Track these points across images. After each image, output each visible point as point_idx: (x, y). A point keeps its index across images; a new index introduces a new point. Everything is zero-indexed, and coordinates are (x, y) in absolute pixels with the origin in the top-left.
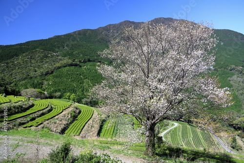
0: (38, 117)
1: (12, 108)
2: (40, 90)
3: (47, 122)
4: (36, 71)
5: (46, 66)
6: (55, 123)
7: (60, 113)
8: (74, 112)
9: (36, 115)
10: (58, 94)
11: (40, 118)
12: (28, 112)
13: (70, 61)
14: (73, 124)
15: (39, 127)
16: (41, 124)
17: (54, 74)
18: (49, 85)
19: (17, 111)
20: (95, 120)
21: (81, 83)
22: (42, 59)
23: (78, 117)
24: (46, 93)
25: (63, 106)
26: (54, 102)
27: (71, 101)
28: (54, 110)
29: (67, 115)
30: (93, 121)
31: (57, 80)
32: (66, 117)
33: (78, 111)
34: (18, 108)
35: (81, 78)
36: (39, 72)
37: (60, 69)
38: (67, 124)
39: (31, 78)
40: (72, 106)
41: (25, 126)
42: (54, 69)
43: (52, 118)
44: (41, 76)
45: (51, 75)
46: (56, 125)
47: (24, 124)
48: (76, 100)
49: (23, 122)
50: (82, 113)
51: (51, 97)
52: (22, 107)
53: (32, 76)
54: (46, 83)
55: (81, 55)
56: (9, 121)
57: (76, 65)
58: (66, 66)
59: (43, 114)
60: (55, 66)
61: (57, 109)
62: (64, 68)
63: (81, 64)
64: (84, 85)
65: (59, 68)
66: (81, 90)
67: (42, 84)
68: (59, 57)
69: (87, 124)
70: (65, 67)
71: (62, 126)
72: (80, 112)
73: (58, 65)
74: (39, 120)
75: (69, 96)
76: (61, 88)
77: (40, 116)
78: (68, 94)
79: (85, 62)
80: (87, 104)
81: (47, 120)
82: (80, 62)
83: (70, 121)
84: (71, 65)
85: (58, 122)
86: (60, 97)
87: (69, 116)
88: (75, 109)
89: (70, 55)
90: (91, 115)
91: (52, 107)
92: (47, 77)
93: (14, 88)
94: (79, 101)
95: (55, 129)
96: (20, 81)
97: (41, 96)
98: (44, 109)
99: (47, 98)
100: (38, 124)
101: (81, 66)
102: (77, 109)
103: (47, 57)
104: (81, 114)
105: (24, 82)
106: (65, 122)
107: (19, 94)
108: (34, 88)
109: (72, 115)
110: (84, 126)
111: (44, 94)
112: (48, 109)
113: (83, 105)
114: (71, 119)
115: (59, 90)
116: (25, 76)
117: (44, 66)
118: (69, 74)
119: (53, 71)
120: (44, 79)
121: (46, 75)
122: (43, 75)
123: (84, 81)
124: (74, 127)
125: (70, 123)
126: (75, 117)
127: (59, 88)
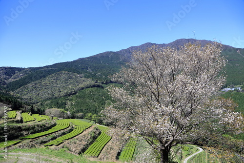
0: (59, 136)
1: (36, 126)
2: (62, 110)
3: (67, 141)
4: (60, 92)
5: (70, 86)
6: (75, 143)
7: (80, 133)
8: (94, 133)
9: (57, 134)
10: (80, 114)
11: (61, 137)
12: (50, 131)
13: (93, 83)
14: (92, 145)
15: (60, 146)
16: (62, 143)
17: (77, 94)
18: (72, 105)
19: (40, 129)
20: (115, 142)
21: (102, 104)
22: (67, 80)
23: (98, 138)
24: (68, 113)
25: (84, 126)
26: (76, 121)
27: (92, 122)
28: (74, 130)
29: (87, 135)
30: (113, 143)
31: (79, 100)
32: (86, 137)
33: (98, 132)
34: (41, 127)
35: (103, 99)
36: (63, 93)
37: (83, 90)
38: (87, 145)
39: (56, 98)
40: (93, 127)
41: (46, 144)
42: (78, 90)
43: (72, 138)
45: (74, 96)
46: (76, 145)
47: (45, 142)
48: (97, 121)
49: (45, 140)
50: (102, 134)
51: (73, 117)
52: (45, 126)
53: (57, 96)
54: (69, 103)
55: (104, 77)
56: (32, 139)
57: (98, 86)
58: (89, 87)
59: (64, 134)
60: (78, 87)
61: (77, 129)
62: (87, 89)
63: (103, 85)
65: (82, 89)
67: (66, 105)
68: (83, 79)
69: (106, 146)
70: (87, 88)
71: (82, 147)
72: (100, 133)
73: (81, 86)
74: (60, 139)
75: (91, 117)
76: (83, 108)
77: (61, 136)
78: (90, 114)
79: (107, 83)
80: (108, 125)
81: (68, 140)
82: (102, 83)
83: (89, 142)
84: (94, 86)
85: (78, 142)
86: (81, 118)
87: (89, 137)
88: (95, 130)
89: (94, 77)
91: (73, 127)
92: (70, 98)
93: (40, 107)
94: (100, 122)
95: (74, 149)
96: (46, 100)
97: (62, 116)
98: (66, 128)
99: (69, 118)
100: (59, 143)
101: (103, 88)
102: (97, 129)
103: (71, 78)
104: (101, 135)
105: (49, 101)
106: (84, 143)
107: (43, 113)
108: (58, 108)
109: (92, 136)
110: (103, 148)
111: (67, 114)
112: (69, 128)
113: (104, 126)
114: (91, 140)
115: (82, 111)
116: (50, 96)
117: (68, 87)
118: (91, 95)
119: (76, 92)
120: (67, 100)
121: (70, 95)
122: (66, 95)
123: (106, 102)
124: (93, 148)
125: (90, 144)
126: (95, 138)
127: (81, 108)
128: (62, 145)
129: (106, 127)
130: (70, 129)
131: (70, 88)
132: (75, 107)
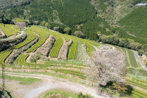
0: (32, 45)
3: (38, 49)
4: (17, 1)
7: (44, 42)
8: (52, 41)
10: (37, 22)
11: (34, 46)
15: (35, 52)
16: (36, 50)
17: (31, 4)
18: (28, 13)
20: (65, 46)
21: (51, 13)
23: (55, 44)
25: (45, 36)
27: (46, 28)
28: (39, 39)
29: (48, 43)
31: (33, 9)
32: (48, 45)
34: (20, 39)
36: (19, 3)
39: (15, 7)
40: (50, 36)
41: (27, 52)
43: (40, 46)
44: (21, 5)
45: (29, 5)
46: (44, 51)
48: (49, 27)
49: (25, 49)
51: (32, 24)
53: (15, 5)
54: (25, 11)
59: (35, 43)
61: (41, 38)
64: (53, 14)
67: (23, 12)
75: (44, 24)
81: (38, 47)
83: (50, 47)
85: (44, 49)
87: (50, 44)
88: (52, 39)
90: (62, 42)
91: (38, 37)
92: (26, 7)
93: (3, 14)
95: (44, 54)
96: (6, 8)
98: (35, 39)
99: (29, 25)
100: (34, 50)
104: (56, 42)
105: (10, 9)
106: (48, 49)
110: (59, 51)
116: (10, 5)
119: (30, 2)
120: (24, 8)
121: (25, 4)
122: (23, 5)
123: (53, 11)
124: (53, 51)
125: (51, 49)
126: (53, 44)
128: (37, 52)
129: (56, 32)
130: (37, 39)
132: (31, 14)
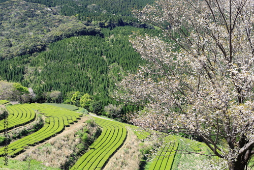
0: (14, 138)
2: (18, 84)
3: (32, 149)
4: (11, 46)
5: (31, 34)
6: (49, 152)
7: (59, 133)
8: (87, 132)
9: (11, 135)
10: (55, 93)
11: (19, 140)
13: (81, 25)
14: (84, 156)
15: (18, 157)
16: (22, 151)
17: (48, 50)
18: (36, 73)
20: (131, 151)
21: (102, 72)
22: (23, 19)
23: (95, 143)
24: (30, 90)
25: (65, 119)
26: (47, 108)
27: (82, 109)
28: (46, 126)
29: (72, 137)
30: (127, 153)
31: (53, 64)
32: (70, 141)
33: (94, 131)
35: (103, 61)
36: (16, 49)
37: (59, 42)
38: (72, 156)
40: (84, 119)
42: (49, 41)
43: (41, 142)
44: (21, 55)
45: (42, 54)
46: (50, 156)
48: (91, 108)
50: (103, 134)
51: (41, 100)
54: (30, 69)
55: (104, 12)
57: (93, 33)
58: (73, 35)
59: (25, 133)
60: (49, 34)
61: (52, 124)
62: (67, 39)
63: (103, 31)
64: (109, 75)
65: (58, 38)
66: (102, 86)
67: (24, 73)
68: (59, 16)
69: (113, 159)
70: (69, 36)
71: (63, 160)
72: (99, 133)
73: (56, 32)
74: (15, 145)
76: (62, 81)
77: (19, 137)
78: (76, 94)
79: (111, 26)
80: (114, 117)
81: (33, 145)
82: (102, 25)
83: (77, 150)
84: (83, 33)
85: (54, 150)
86: (58, 101)
87: (77, 140)
88: (88, 127)
89: (82, 11)
90: (123, 139)
91: (42, 120)
92: (32, 58)
94: (99, 111)
97: (18, 97)
98: (28, 123)
99: (31, 101)
100: (16, 152)
101: (102, 36)
102: (93, 125)
103: (33, 15)
104: (100, 137)
108: (8, 80)
109: (83, 138)
110: (106, 163)
111: (27, 93)
112: (34, 123)
113: (106, 119)
114: (81, 146)
115: (58, 86)
117: (27, 34)
118: (77, 52)
119: (45, 46)
120: (26, 62)
121: (31, 53)
122: (24, 53)
123: (110, 67)
124: (86, 162)
125: (78, 154)
126: (89, 142)
127: (57, 81)
128: (22, 156)
130: (38, 125)
131: (32, 37)
132: (44, 79)
